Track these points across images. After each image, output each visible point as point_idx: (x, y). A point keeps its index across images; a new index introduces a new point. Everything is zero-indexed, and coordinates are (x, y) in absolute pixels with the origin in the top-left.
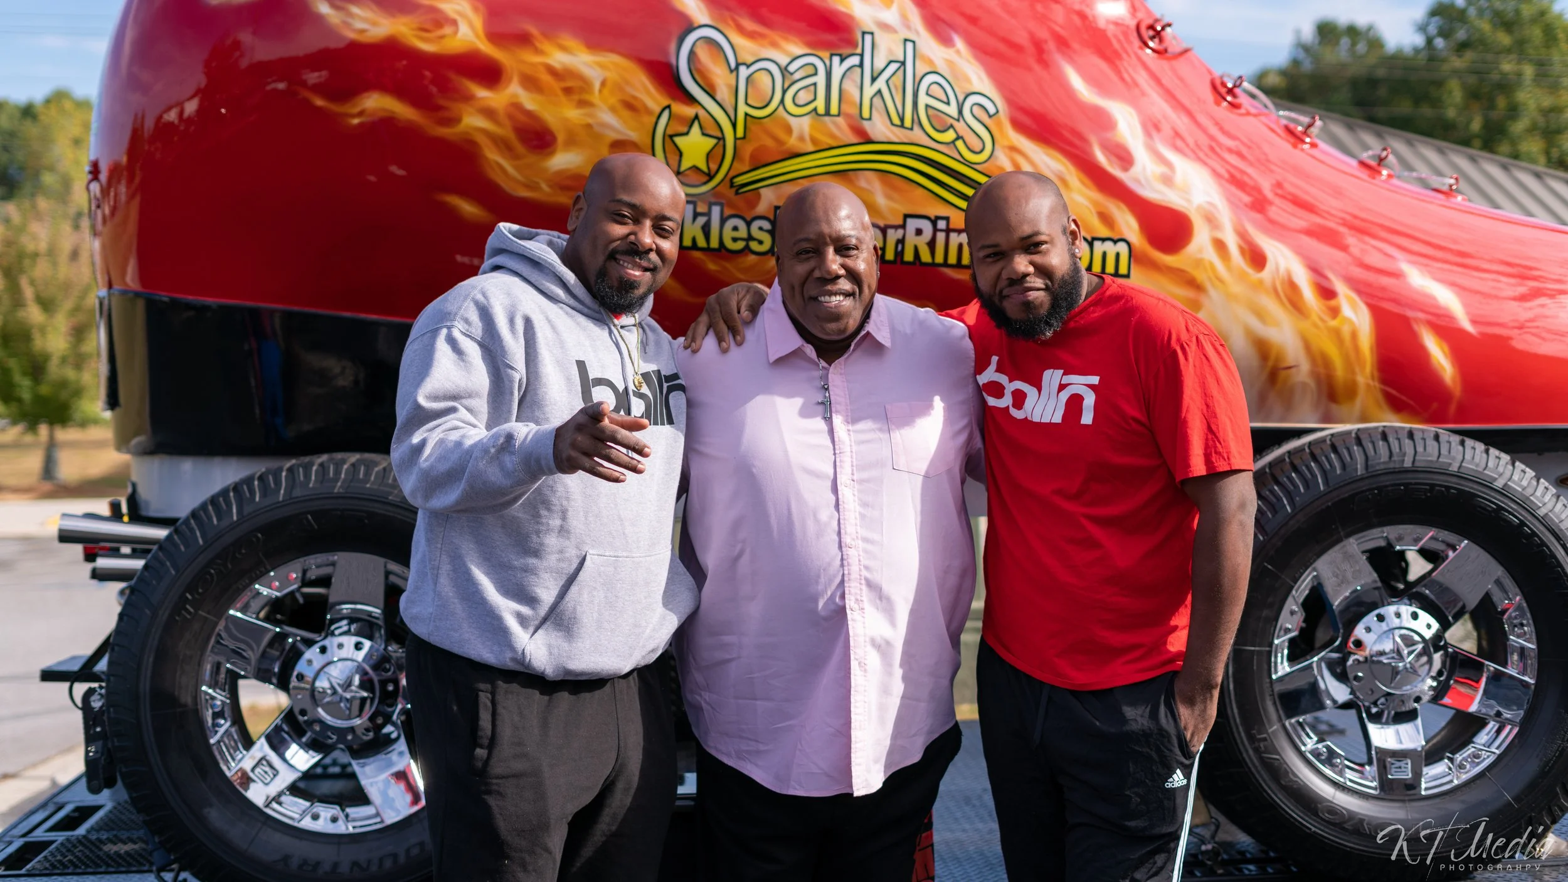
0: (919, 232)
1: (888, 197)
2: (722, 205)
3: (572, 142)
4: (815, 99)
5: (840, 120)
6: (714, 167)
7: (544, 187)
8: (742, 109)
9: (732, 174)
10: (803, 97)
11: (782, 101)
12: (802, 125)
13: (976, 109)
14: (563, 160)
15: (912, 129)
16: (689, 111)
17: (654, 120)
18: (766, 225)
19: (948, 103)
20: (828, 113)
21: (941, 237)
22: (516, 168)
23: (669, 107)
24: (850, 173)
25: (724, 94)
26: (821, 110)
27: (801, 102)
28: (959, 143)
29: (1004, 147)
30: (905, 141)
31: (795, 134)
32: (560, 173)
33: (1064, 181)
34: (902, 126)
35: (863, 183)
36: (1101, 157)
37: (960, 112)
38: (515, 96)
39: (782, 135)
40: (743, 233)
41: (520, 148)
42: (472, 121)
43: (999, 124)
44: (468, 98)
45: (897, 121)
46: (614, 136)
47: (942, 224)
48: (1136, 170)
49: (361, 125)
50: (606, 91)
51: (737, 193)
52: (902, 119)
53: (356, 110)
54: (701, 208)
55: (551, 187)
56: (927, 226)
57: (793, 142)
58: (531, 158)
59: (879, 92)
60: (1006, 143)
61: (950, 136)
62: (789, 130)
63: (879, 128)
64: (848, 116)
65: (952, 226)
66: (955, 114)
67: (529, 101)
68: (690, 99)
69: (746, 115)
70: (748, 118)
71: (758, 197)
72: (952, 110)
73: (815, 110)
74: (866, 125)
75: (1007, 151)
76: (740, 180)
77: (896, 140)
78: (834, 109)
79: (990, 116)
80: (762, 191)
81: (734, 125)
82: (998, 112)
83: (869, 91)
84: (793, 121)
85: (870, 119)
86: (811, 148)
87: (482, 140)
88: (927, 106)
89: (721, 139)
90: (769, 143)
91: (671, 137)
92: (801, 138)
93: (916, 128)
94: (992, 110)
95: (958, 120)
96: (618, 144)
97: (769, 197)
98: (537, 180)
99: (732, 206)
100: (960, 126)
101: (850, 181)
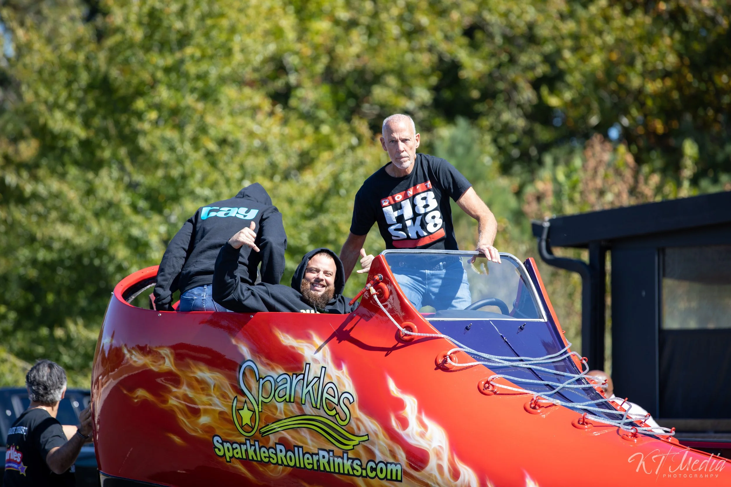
0: (324, 457)
1: (312, 441)
3: (206, 411)
4: (286, 395)
5: (294, 404)
6: (253, 424)
7: (199, 431)
8: (261, 399)
9: (259, 428)
10: (282, 394)
11: (274, 395)
12: (281, 407)
13: (345, 400)
14: (204, 420)
15: (319, 409)
16: (243, 399)
17: (232, 402)
18: (274, 451)
19: (334, 397)
20: (290, 401)
21: (331, 459)
22: (189, 422)
23: (236, 397)
25: (254, 391)
26: (288, 400)
27: (281, 396)
28: (337, 416)
29: (354, 418)
30: (317, 415)
32: (204, 425)
33: (376, 435)
34: (316, 408)
35: (303, 434)
36: (394, 423)
37: (339, 401)
38: (185, 390)
40: (267, 454)
41: (189, 414)
42: (173, 402)
43: (353, 408)
44: (170, 392)
45: (314, 406)
46: (219, 409)
47: (331, 454)
48: (409, 430)
49: (137, 402)
50: (215, 389)
51: (262, 436)
52: (316, 405)
53: (135, 396)
54: (252, 443)
55: (201, 431)
56: (326, 454)
57: (278, 415)
58: (193, 419)
59: (309, 391)
60: (355, 416)
61: (334, 412)
63: (308, 408)
64: (297, 403)
65: (335, 454)
66: (337, 403)
67: (190, 394)
68: (243, 394)
69: (262, 401)
71: (269, 439)
72: (336, 400)
73: (286, 399)
74: (304, 407)
75: (355, 420)
76: (263, 430)
77: (314, 414)
78: (292, 400)
79: (350, 403)
80: (270, 435)
81: (258, 405)
82: (354, 401)
83: (305, 391)
84: (278, 405)
85: (304, 404)
86: (284, 417)
87: (176, 410)
88: (326, 398)
89: (254, 412)
90: (271, 414)
91: (238, 410)
92: (281, 413)
93: (321, 408)
94: (351, 400)
95: (337, 405)
96: (221, 413)
97: (273, 439)
98: (197, 428)
99: (262, 442)
100: (338, 408)
101: (298, 432)
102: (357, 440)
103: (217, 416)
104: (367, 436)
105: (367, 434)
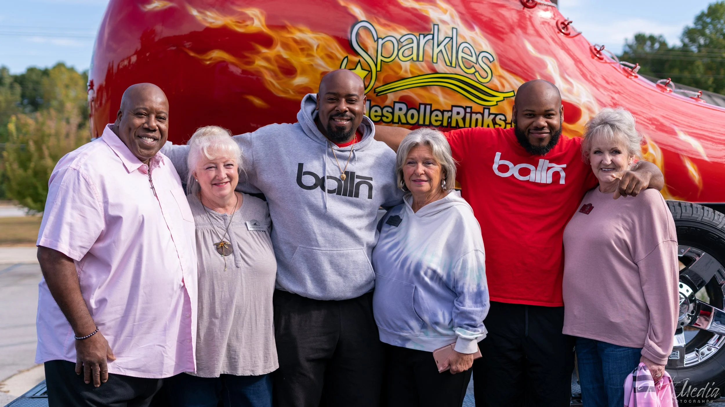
0: (458, 113)
1: (445, 98)
2: (370, 101)
3: (304, 72)
4: (412, 54)
5: (424, 64)
6: (367, 84)
7: (291, 92)
8: (380, 58)
9: (375, 87)
10: (407, 53)
11: (398, 55)
12: (406, 65)
13: (484, 59)
14: (299, 80)
15: (455, 67)
16: (356, 59)
17: (341, 62)
18: (390, 110)
19: (472, 56)
20: (418, 60)
21: (468, 115)
22: (278, 83)
23: (347, 57)
24: (428, 87)
25: (372, 51)
26: (415, 59)
27: (406, 55)
28: (477, 74)
29: (496, 76)
30: (453, 73)
31: (403, 69)
32: (298, 86)
34: (451, 66)
35: (433, 91)
37: (477, 60)
38: (279, 51)
39: (397, 69)
40: (379, 113)
41: (281, 75)
42: (259, 63)
43: (495, 66)
44: (258, 53)
45: (449, 64)
46: (322, 70)
47: (468, 110)
49: (209, 65)
50: (319, 50)
51: (377, 95)
52: (451, 63)
53: (208, 58)
55: (294, 92)
56: (462, 111)
57: (402, 73)
58: (285, 79)
59: (441, 51)
60: (497, 74)
61: (472, 70)
62: (400, 67)
63: (441, 67)
64: (427, 62)
65: (473, 111)
66: (475, 61)
67: (285, 54)
68: (357, 54)
69: (382, 60)
70: (382, 62)
71: (387, 98)
72: (474, 59)
73: (412, 58)
74: (435, 66)
75: (498, 78)
76: (378, 90)
78: (421, 58)
79: (490, 62)
80: (388, 95)
81: (376, 65)
82: (494, 60)
83: (436, 50)
84: (402, 63)
85: (437, 63)
86: (410, 76)
87: (263, 71)
88: (462, 57)
89: (370, 71)
90: (392, 73)
92: (406, 71)
93: (457, 67)
94: (491, 59)
95: (476, 64)
96: (323, 73)
97: (391, 97)
98: (288, 89)
99: (374, 101)
100: (477, 66)
101: (427, 90)
102: (501, 96)
103: (318, 76)
104: (513, 93)
105: (512, 90)
